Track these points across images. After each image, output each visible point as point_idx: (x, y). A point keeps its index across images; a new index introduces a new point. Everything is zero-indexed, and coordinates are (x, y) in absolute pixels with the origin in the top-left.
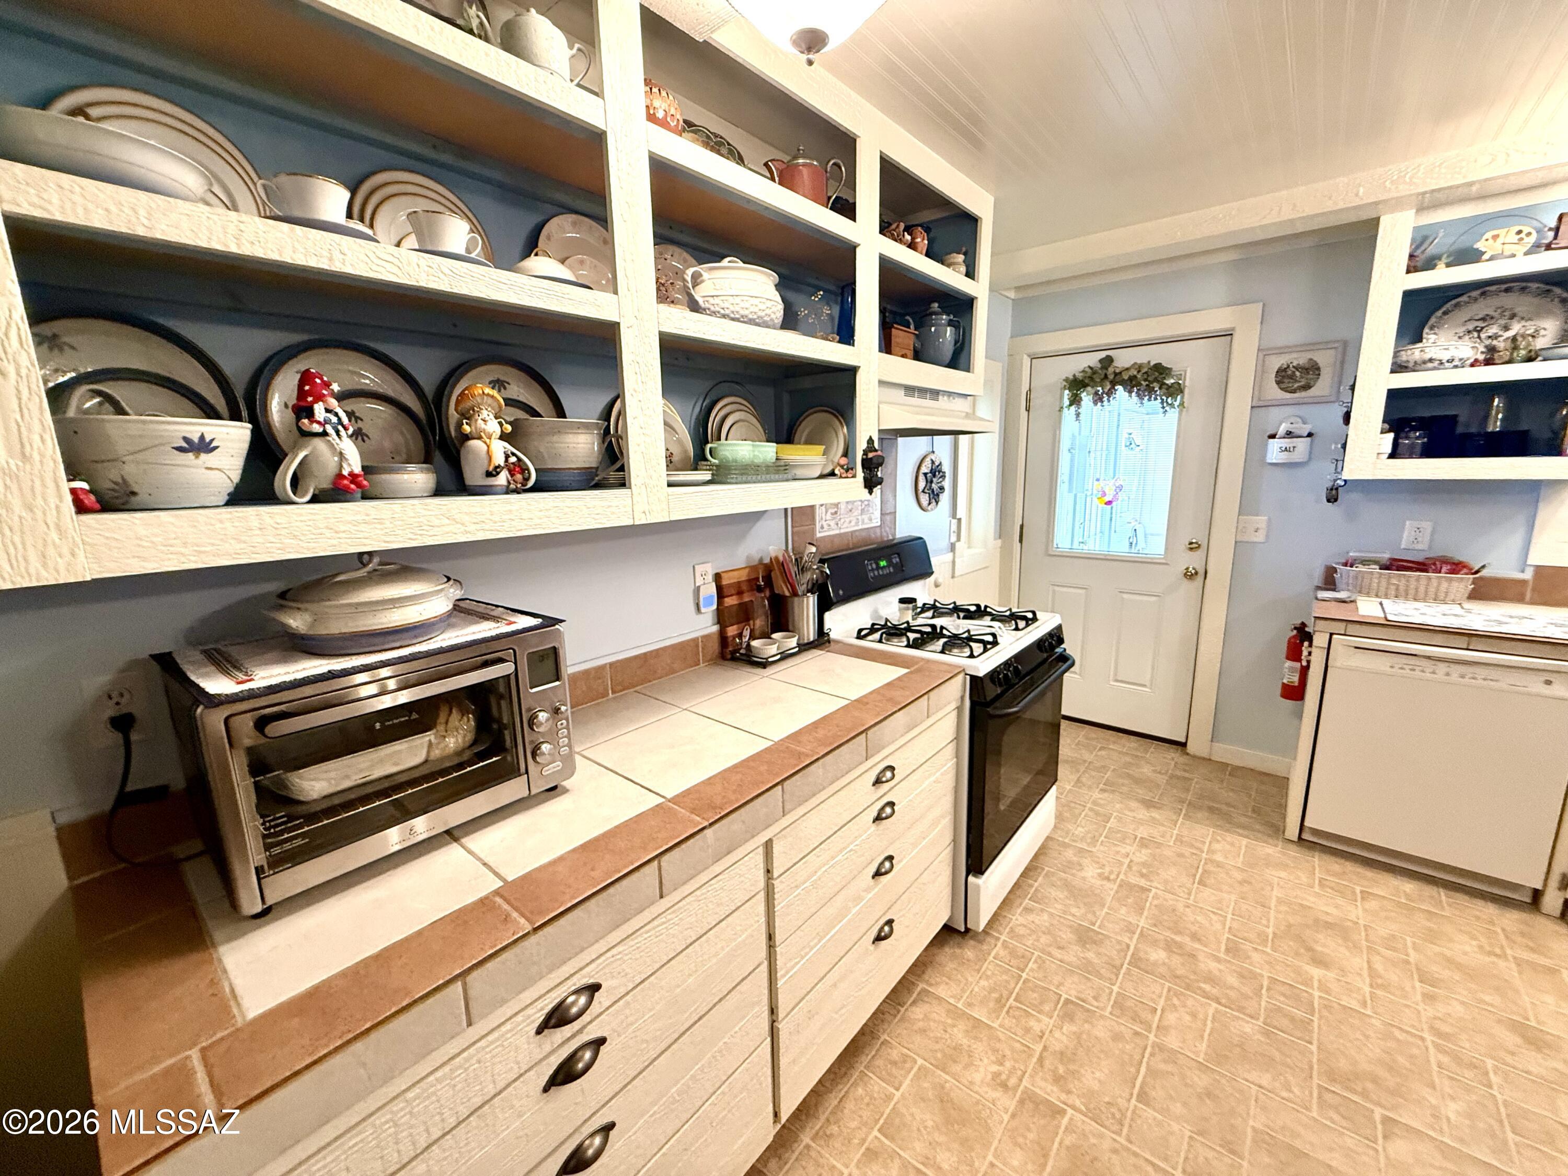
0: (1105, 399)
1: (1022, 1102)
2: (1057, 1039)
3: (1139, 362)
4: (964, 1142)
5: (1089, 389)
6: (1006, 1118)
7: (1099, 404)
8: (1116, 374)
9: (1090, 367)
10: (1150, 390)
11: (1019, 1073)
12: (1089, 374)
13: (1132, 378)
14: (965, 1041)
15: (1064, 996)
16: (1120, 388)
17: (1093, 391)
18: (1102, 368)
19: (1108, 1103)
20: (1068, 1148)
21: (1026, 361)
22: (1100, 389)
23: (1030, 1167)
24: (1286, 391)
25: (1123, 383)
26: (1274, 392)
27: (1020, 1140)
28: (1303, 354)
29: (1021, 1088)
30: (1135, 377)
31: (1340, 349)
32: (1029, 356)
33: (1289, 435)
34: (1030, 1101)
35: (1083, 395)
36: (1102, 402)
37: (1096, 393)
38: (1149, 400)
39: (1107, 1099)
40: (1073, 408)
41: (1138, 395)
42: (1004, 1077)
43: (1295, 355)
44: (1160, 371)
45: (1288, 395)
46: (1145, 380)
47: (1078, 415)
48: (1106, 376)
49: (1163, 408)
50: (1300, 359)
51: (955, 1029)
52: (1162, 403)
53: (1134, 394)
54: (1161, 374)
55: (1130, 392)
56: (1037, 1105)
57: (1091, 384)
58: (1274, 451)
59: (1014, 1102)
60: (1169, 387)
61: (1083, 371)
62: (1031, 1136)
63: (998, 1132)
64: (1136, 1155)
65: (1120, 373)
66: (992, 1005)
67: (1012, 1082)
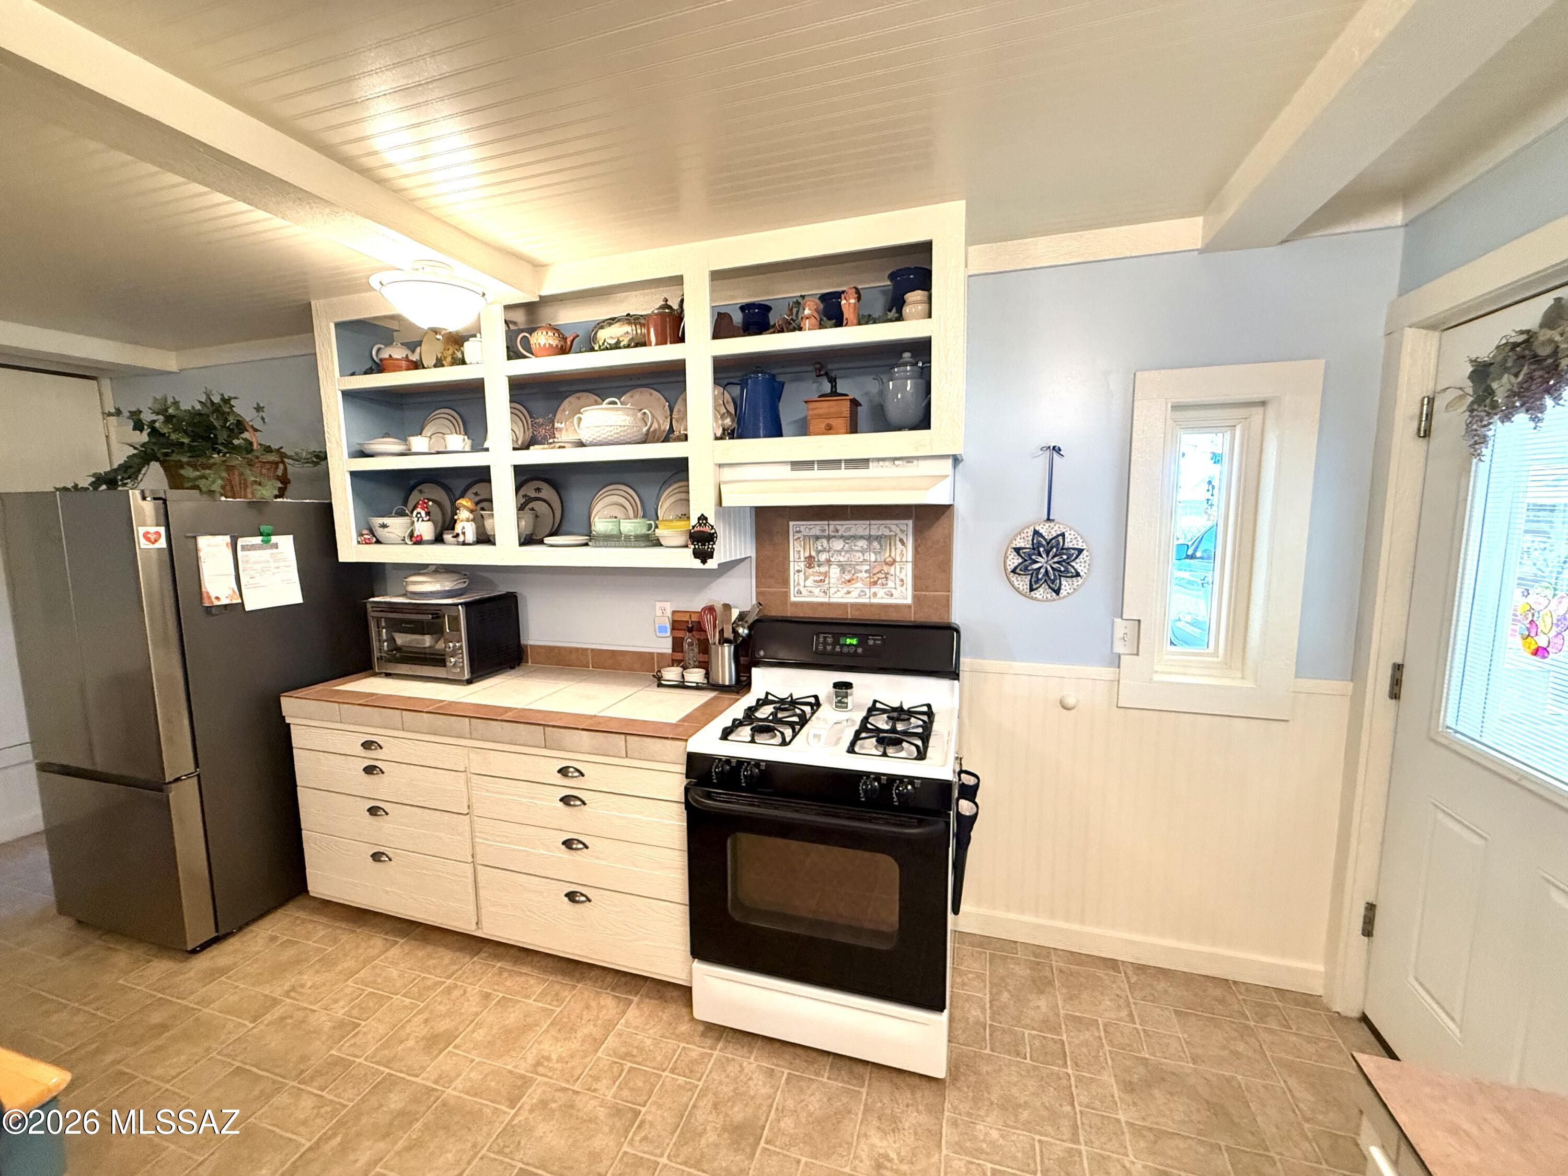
1: (523, 1077)
2: (587, 1103)
4: (491, 1043)
6: (510, 1067)
11: (550, 1074)
14: (579, 1034)
15: (643, 1110)
19: (519, 1143)
20: (481, 1110)
23: (469, 1084)
27: (489, 1078)
29: (536, 1076)
34: (525, 1082)
39: (523, 1142)
42: (546, 1063)
51: (592, 1027)
56: (519, 1087)
59: (522, 1072)
62: (493, 1084)
63: (498, 1063)
64: (469, 1163)
66: (623, 1050)
67: (541, 1070)
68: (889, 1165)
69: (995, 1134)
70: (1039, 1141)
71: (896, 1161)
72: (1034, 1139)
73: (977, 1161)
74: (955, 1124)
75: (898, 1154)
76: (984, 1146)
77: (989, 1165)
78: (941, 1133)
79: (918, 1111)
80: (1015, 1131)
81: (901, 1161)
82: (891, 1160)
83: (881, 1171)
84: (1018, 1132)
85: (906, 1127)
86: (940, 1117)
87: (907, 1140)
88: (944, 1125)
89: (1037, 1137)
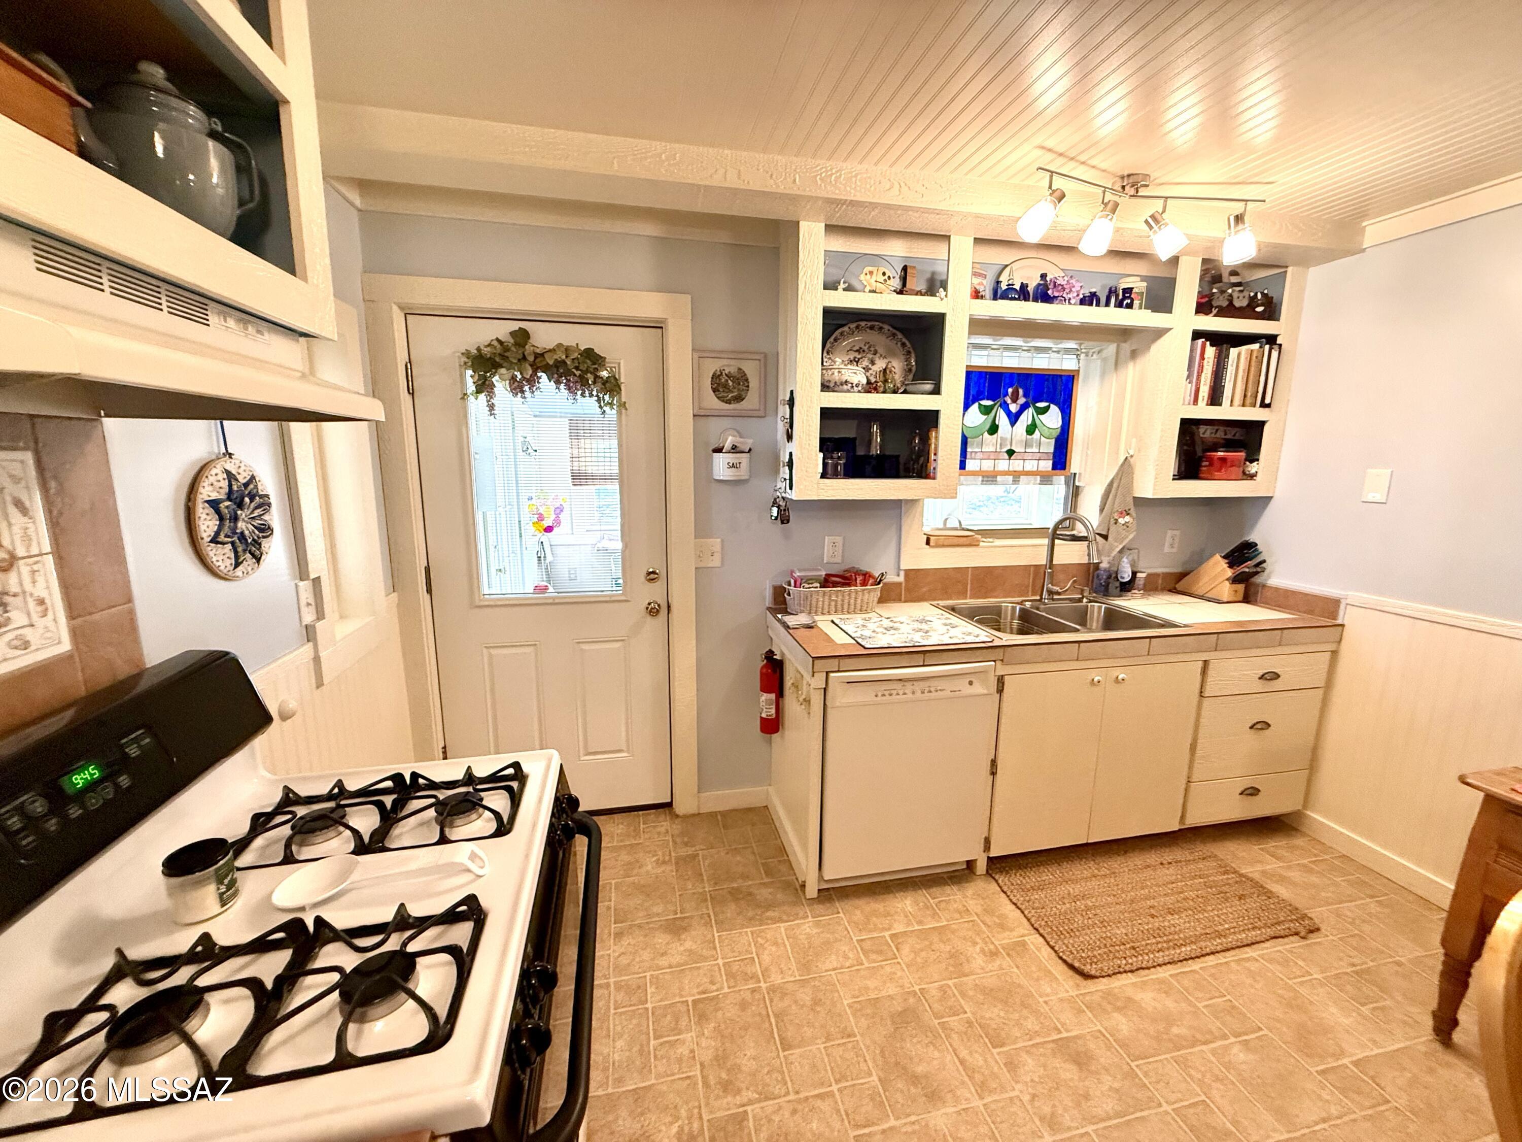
0: (526, 388)
3: (565, 344)
5: (503, 371)
7: (520, 395)
8: (537, 356)
9: (498, 340)
10: (583, 382)
12: (499, 351)
13: (560, 364)
16: (544, 376)
17: (509, 376)
18: (516, 344)
21: (398, 317)
22: (518, 374)
24: (723, 401)
25: (546, 369)
26: (712, 402)
28: (732, 362)
30: (564, 362)
31: (762, 362)
32: (401, 308)
33: (734, 449)
35: (495, 379)
36: (523, 392)
37: (513, 378)
38: (583, 395)
40: (482, 397)
41: (569, 388)
43: (725, 362)
44: (592, 358)
45: (727, 406)
46: (577, 368)
47: (491, 407)
48: (524, 358)
49: (601, 407)
50: (731, 367)
52: (599, 401)
53: (562, 386)
54: (594, 364)
55: (558, 383)
57: (505, 364)
58: (721, 465)
60: (605, 382)
61: (489, 345)
65: (542, 355)
66: (638, 1062)
68: (686, 1129)
69: (620, 1044)
70: (615, 1009)
71: (680, 1123)
72: (615, 1014)
73: (652, 1052)
74: (619, 1081)
75: (671, 1123)
76: (635, 1049)
77: (652, 1042)
78: (634, 1090)
79: (617, 1119)
80: (611, 1029)
81: (677, 1118)
82: (681, 1128)
83: (695, 1133)
84: (611, 1026)
85: (639, 1126)
86: (617, 1095)
87: (653, 1119)
88: (624, 1089)
89: (612, 1011)
